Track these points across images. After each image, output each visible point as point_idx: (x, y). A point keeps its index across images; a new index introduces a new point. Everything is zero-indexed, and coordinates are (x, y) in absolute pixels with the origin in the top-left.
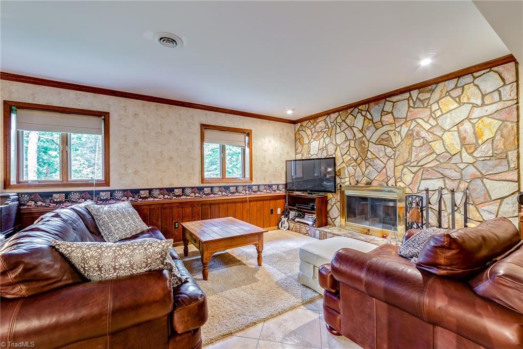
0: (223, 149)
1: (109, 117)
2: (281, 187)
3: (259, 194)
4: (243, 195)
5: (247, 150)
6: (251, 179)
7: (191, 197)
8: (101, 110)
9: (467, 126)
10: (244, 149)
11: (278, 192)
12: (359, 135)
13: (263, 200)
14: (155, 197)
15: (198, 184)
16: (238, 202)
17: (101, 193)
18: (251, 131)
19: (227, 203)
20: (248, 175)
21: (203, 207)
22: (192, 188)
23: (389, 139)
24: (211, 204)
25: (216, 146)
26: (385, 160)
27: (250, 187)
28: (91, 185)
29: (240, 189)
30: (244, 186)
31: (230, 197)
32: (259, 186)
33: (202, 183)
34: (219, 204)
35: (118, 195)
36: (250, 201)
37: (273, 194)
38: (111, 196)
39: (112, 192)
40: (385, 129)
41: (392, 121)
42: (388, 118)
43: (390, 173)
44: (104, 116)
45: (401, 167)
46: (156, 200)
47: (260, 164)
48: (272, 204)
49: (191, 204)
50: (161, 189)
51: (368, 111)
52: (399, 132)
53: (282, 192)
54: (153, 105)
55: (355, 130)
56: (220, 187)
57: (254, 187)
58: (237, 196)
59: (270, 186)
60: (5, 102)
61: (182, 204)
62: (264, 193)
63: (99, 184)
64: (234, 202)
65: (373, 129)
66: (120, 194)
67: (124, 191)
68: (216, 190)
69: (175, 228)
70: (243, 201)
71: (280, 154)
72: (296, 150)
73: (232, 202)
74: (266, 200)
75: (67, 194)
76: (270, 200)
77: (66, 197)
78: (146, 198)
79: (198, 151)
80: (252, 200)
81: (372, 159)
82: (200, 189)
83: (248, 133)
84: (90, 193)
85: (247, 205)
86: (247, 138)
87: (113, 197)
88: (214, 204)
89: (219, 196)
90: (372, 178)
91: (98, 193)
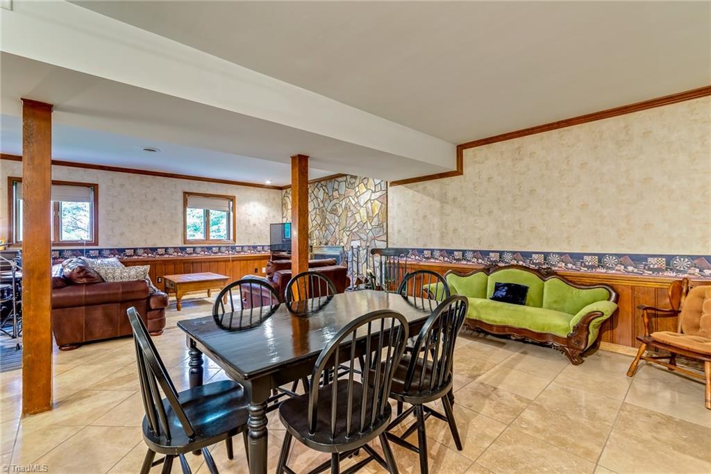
0: (207, 214)
1: (98, 188)
2: (266, 248)
3: (242, 255)
4: (226, 254)
5: (232, 214)
6: (234, 240)
7: (174, 256)
8: (91, 182)
9: (369, 205)
10: (229, 214)
11: (263, 252)
12: (321, 205)
13: (247, 260)
14: (139, 256)
15: (180, 244)
16: (221, 261)
17: (91, 252)
18: (235, 197)
19: (210, 262)
20: (232, 238)
21: (186, 265)
22: (175, 248)
23: (336, 210)
24: (193, 263)
25: (200, 212)
26: (334, 226)
27: (233, 248)
28: (82, 244)
29: (223, 249)
30: (226, 247)
31: (213, 256)
32: (242, 247)
33: (185, 244)
34: (201, 262)
35: (106, 253)
36: (233, 261)
37: (258, 254)
38: (99, 254)
39: (100, 251)
40: (335, 201)
41: (338, 196)
42: (336, 194)
43: (337, 236)
44: (94, 187)
45: (342, 231)
46: (140, 257)
47: (244, 227)
48: (256, 264)
49: (174, 262)
50: (145, 249)
51: (326, 186)
52: (341, 205)
53: (268, 253)
54: (138, 176)
55: (319, 200)
56: (202, 247)
57: (237, 248)
58: (219, 256)
59: (255, 247)
60: (9, 178)
61: (165, 262)
62: (248, 254)
63: (88, 244)
64: (217, 261)
65: (328, 201)
66: (108, 252)
67: (111, 250)
68: (198, 250)
69: (158, 282)
70: (226, 261)
71: (266, 218)
72: (283, 214)
73: (215, 261)
74: (250, 260)
75: (61, 252)
76: (254, 260)
77: (60, 254)
78: (131, 256)
79: (181, 215)
80: (234, 260)
81: (328, 225)
82: (183, 249)
83: (232, 199)
84: (82, 251)
85: (230, 264)
86: (231, 203)
87: (101, 254)
88: (197, 262)
89: (201, 255)
90: (328, 239)
91: (88, 251)
